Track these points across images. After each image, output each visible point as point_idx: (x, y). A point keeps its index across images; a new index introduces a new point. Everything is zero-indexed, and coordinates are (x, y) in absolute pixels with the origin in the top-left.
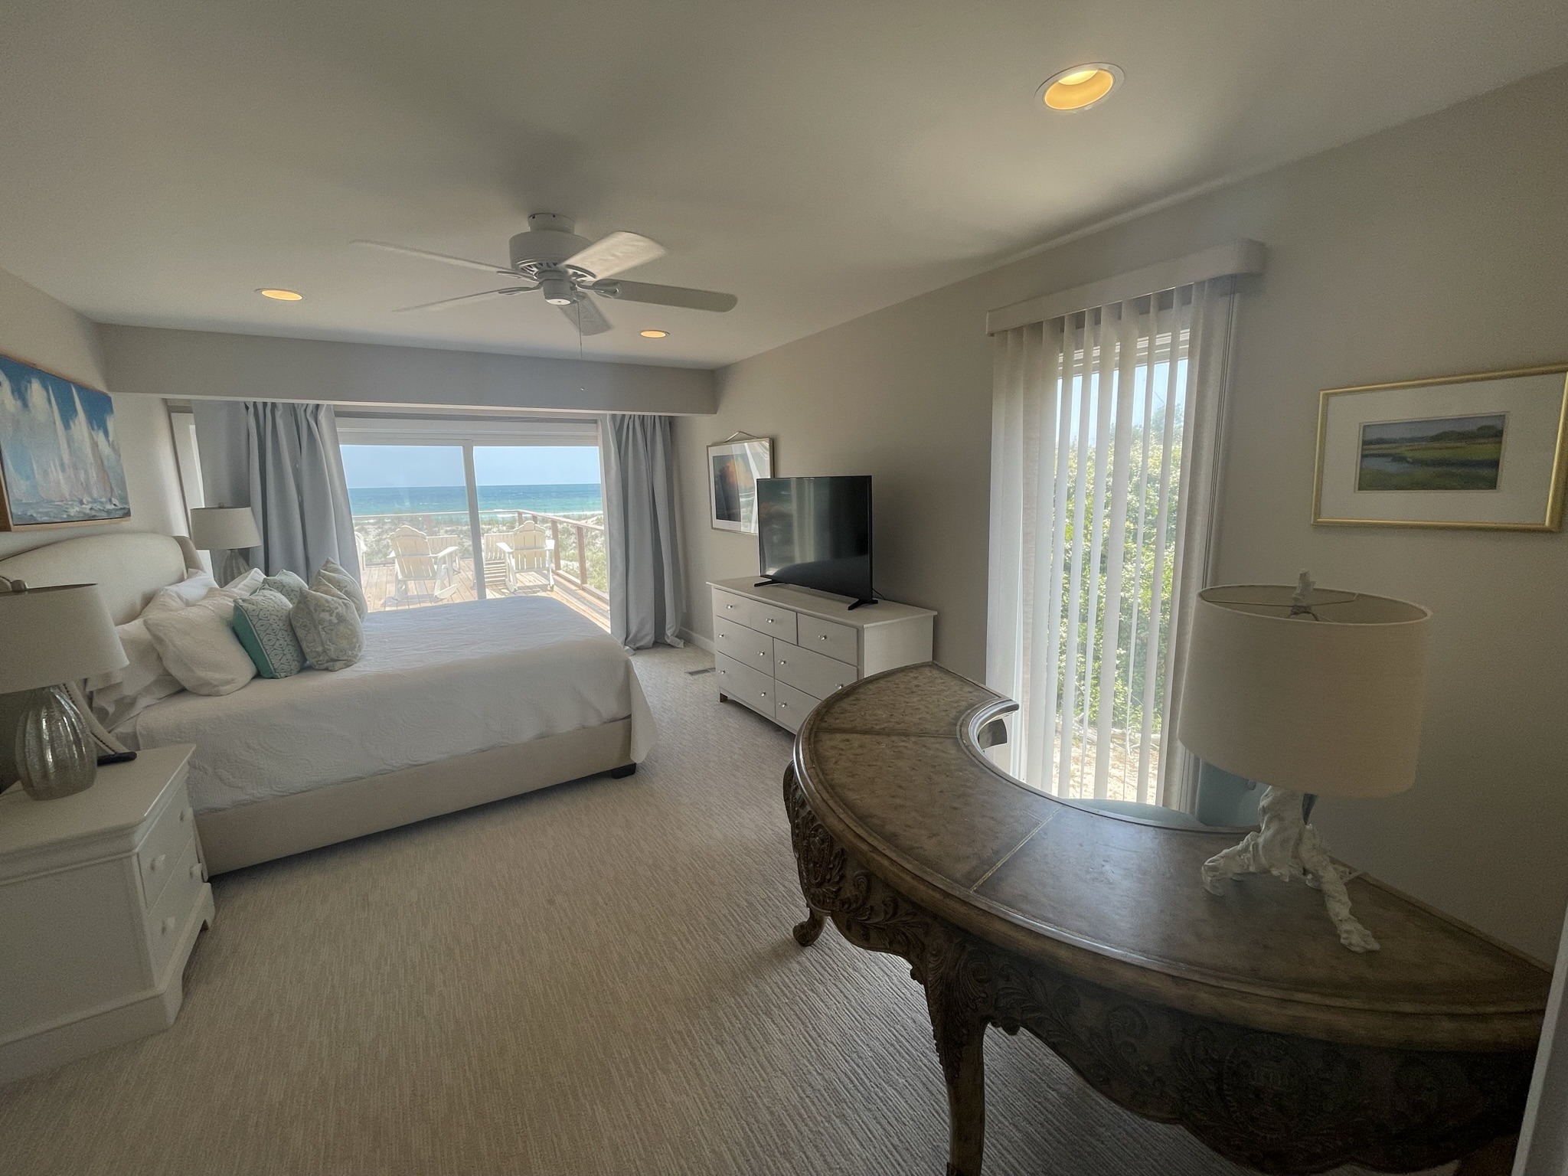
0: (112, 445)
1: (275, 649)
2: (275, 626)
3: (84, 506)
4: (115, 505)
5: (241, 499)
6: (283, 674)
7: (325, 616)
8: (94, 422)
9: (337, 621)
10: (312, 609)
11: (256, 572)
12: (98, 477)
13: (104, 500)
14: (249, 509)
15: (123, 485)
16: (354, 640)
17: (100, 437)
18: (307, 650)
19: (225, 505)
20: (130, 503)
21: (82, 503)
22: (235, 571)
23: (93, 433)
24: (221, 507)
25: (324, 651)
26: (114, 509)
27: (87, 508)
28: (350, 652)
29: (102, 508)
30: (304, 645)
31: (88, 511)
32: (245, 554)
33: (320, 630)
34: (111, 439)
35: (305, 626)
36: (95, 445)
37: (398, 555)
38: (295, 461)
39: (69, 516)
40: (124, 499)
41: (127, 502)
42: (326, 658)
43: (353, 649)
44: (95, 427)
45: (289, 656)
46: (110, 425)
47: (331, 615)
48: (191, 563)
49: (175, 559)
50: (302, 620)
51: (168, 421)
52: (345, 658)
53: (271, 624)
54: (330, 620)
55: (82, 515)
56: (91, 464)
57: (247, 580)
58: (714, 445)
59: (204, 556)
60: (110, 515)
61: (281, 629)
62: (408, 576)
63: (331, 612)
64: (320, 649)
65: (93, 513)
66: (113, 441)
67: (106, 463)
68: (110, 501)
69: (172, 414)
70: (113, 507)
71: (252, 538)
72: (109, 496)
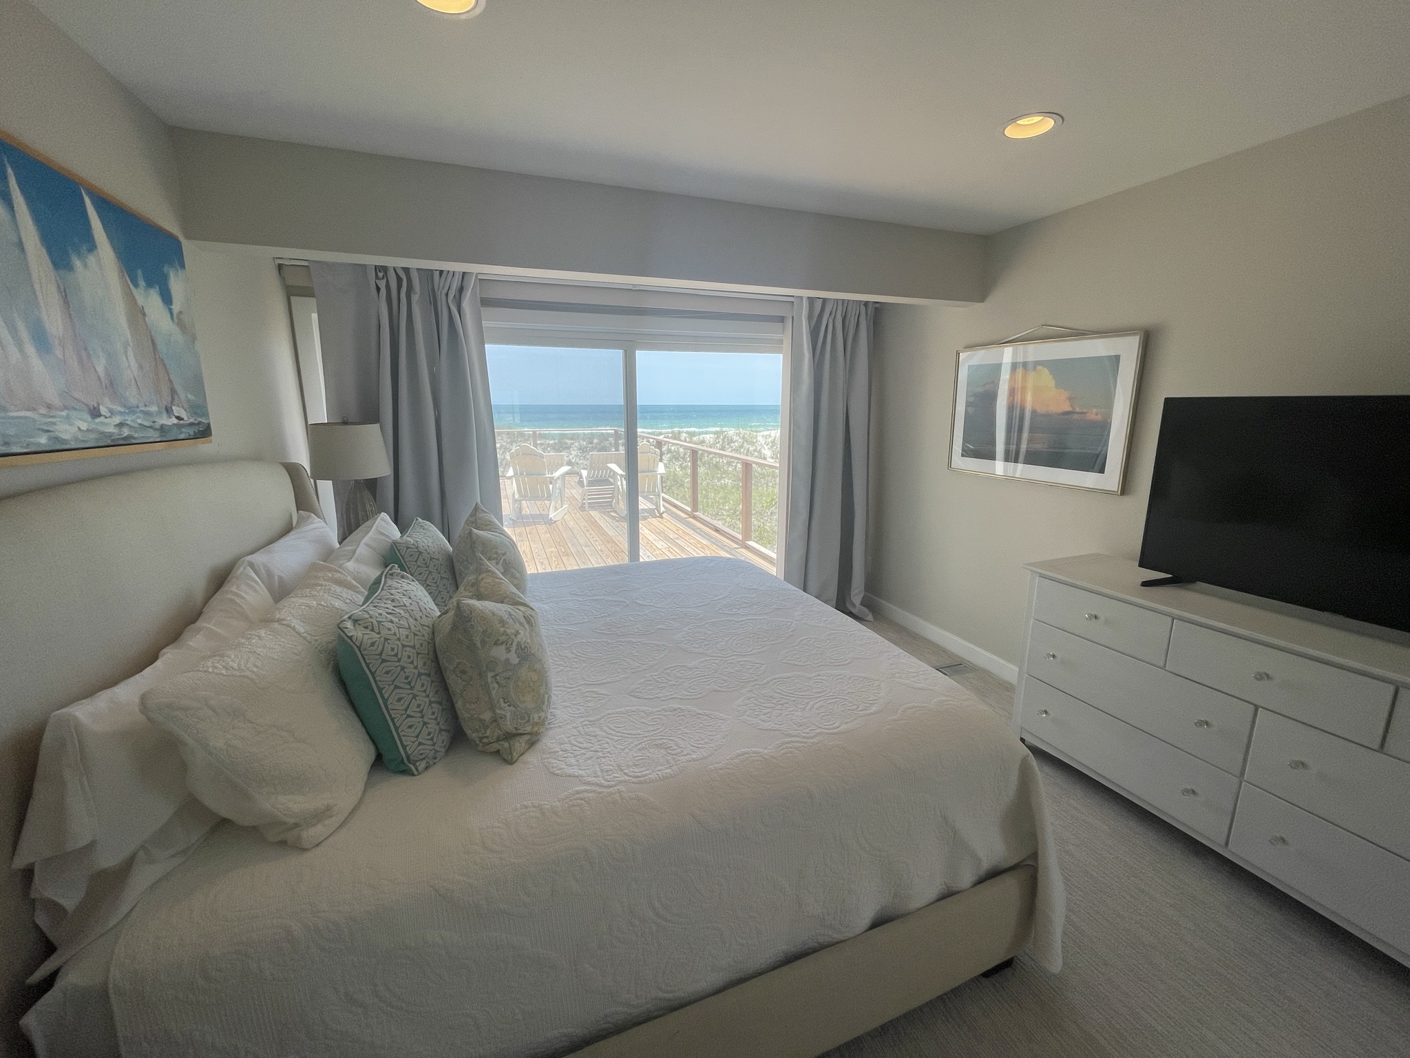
0: (178, 320)
1: (409, 716)
2: (410, 670)
3: (101, 419)
4: (178, 418)
5: (370, 415)
6: (422, 765)
7: (499, 653)
8: (140, 272)
9: (517, 661)
10: (477, 640)
11: (383, 520)
12: (141, 367)
13: (154, 409)
14: (377, 426)
15: (197, 384)
16: (542, 691)
17: (151, 301)
18: (463, 714)
19: (350, 421)
20: (211, 416)
21: (95, 413)
22: (361, 514)
23: (134, 291)
24: (345, 423)
25: (495, 720)
26: (174, 425)
27: (109, 425)
28: (536, 716)
29: (147, 424)
30: (459, 705)
31: (111, 429)
32: (372, 485)
33: (490, 680)
34: (176, 307)
35: (464, 672)
36: (137, 314)
37: (516, 474)
38: (432, 362)
39: (57, 439)
40: (199, 408)
41: (206, 415)
42: (497, 732)
43: (539, 708)
44: (142, 283)
45: (432, 726)
46: (177, 285)
47: (508, 650)
48: (304, 502)
49: (281, 496)
50: (457, 661)
51: (286, 303)
52: (528, 729)
53: (403, 668)
54: (507, 660)
55: (92, 436)
56: (126, 345)
57: (371, 534)
58: (970, 347)
59: (326, 488)
60: (166, 436)
61: (420, 674)
62: (524, 497)
63: (507, 644)
64: (487, 716)
65: (126, 432)
66: (181, 312)
67: (161, 347)
68: (169, 411)
69: (291, 297)
70: (176, 421)
71: (380, 467)
72: (167, 399)
